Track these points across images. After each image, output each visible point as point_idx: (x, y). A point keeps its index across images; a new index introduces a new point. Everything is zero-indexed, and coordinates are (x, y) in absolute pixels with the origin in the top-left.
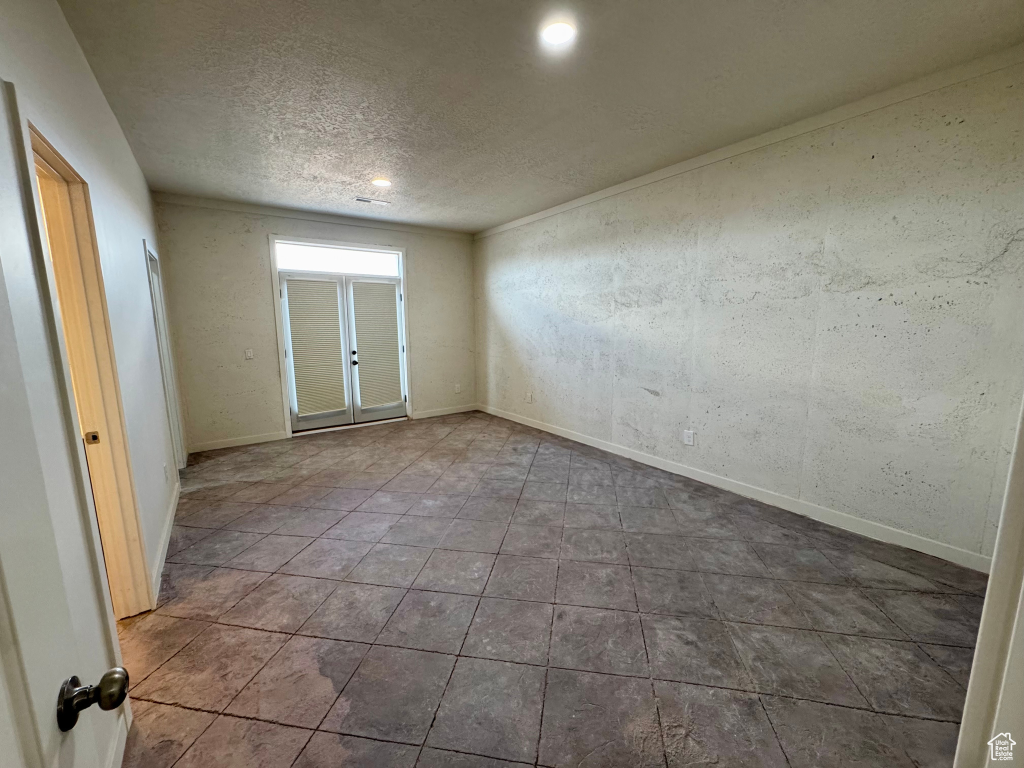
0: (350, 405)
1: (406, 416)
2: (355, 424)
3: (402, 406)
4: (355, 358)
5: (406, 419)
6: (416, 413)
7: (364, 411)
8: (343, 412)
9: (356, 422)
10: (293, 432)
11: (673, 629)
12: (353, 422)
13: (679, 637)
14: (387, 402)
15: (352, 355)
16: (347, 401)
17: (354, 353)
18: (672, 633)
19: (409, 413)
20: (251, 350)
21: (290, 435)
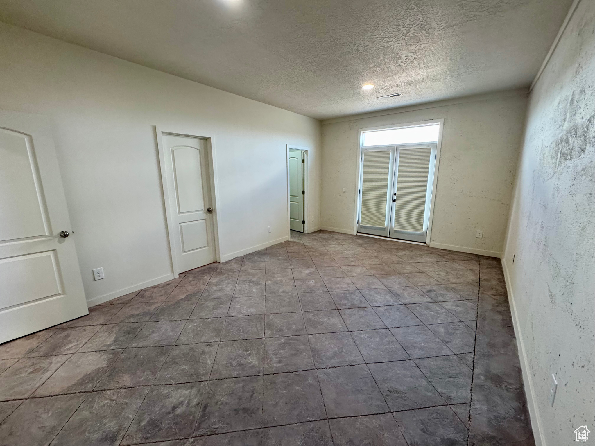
0: (388, 225)
1: (425, 243)
2: (389, 237)
3: (423, 235)
4: (395, 198)
5: (425, 245)
6: (432, 243)
7: (396, 231)
8: (384, 229)
9: (390, 237)
10: (358, 232)
11: (189, 400)
12: (388, 236)
13: (181, 403)
14: (412, 229)
15: (394, 196)
16: (386, 223)
17: (395, 194)
18: (185, 398)
19: (428, 241)
20: (345, 188)
21: (355, 233)
